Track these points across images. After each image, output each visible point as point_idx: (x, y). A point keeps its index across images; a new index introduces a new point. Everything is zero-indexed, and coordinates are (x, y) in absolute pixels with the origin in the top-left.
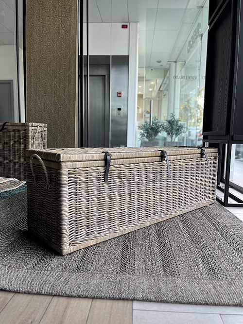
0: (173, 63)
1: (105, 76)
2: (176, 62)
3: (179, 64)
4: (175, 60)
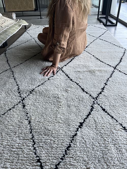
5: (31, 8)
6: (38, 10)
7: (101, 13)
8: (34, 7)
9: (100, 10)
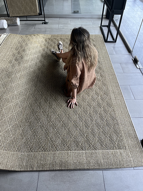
5: (35, 13)
6: (42, 15)
7: (105, 17)
8: (38, 12)
9: (104, 14)
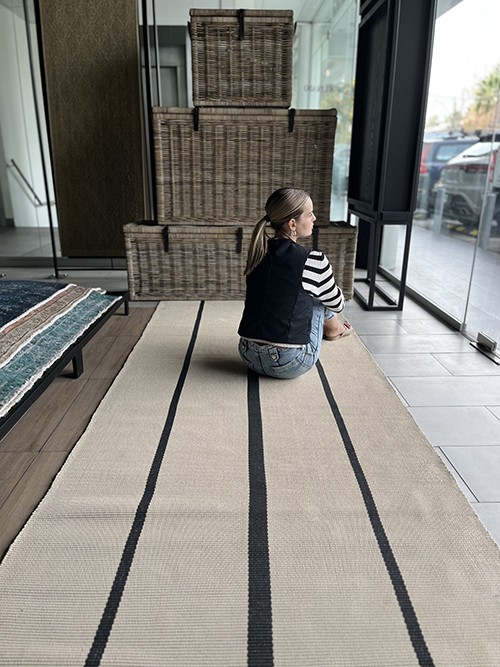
0: (305, 24)
1: (175, 68)
2: (311, 23)
3: (317, 26)
4: (309, 20)
